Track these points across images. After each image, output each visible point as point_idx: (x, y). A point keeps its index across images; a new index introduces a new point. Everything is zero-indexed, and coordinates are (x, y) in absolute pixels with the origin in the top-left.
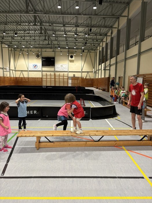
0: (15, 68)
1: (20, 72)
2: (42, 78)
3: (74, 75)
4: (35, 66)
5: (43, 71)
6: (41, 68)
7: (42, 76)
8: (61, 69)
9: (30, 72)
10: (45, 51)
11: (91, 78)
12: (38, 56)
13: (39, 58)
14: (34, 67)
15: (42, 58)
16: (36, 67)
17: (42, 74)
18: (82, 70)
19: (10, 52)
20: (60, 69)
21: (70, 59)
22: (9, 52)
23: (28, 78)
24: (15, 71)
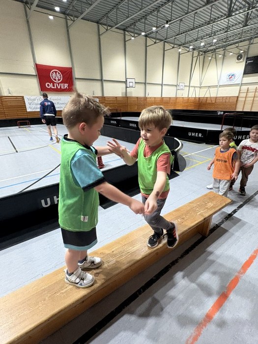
0: (201, 84)
1: (206, 89)
2: (238, 97)
4: (231, 76)
5: (242, 84)
6: (241, 78)
7: (240, 93)
9: (220, 88)
12: (239, 57)
13: (241, 60)
15: (247, 58)
16: (233, 77)
17: (240, 90)
19: (195, 58)
22: (193, 59)
23: (216, 98)
24: (200, 87)
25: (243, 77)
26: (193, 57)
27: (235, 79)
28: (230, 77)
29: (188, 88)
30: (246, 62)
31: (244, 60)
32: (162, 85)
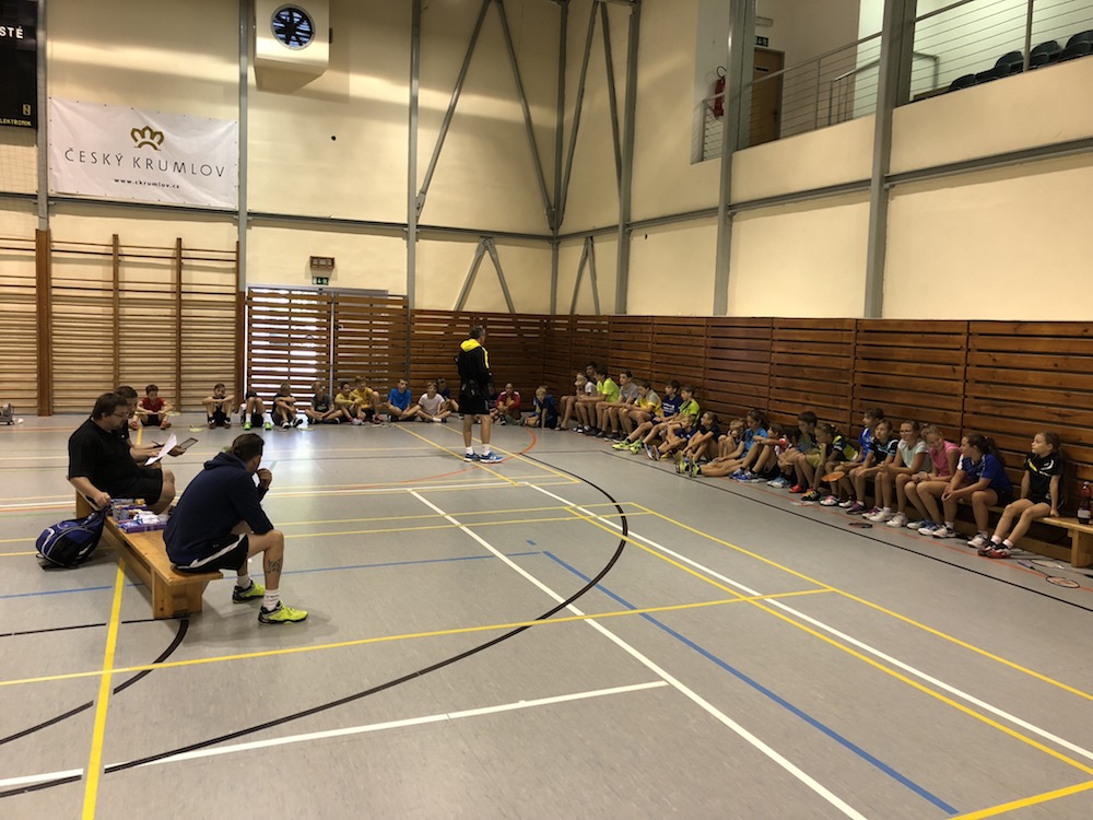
3: (322, 265)
8: (142, 174)
11: (518, 310)
18: (419, 208)
20: (126, 170)
21: (269, 47)
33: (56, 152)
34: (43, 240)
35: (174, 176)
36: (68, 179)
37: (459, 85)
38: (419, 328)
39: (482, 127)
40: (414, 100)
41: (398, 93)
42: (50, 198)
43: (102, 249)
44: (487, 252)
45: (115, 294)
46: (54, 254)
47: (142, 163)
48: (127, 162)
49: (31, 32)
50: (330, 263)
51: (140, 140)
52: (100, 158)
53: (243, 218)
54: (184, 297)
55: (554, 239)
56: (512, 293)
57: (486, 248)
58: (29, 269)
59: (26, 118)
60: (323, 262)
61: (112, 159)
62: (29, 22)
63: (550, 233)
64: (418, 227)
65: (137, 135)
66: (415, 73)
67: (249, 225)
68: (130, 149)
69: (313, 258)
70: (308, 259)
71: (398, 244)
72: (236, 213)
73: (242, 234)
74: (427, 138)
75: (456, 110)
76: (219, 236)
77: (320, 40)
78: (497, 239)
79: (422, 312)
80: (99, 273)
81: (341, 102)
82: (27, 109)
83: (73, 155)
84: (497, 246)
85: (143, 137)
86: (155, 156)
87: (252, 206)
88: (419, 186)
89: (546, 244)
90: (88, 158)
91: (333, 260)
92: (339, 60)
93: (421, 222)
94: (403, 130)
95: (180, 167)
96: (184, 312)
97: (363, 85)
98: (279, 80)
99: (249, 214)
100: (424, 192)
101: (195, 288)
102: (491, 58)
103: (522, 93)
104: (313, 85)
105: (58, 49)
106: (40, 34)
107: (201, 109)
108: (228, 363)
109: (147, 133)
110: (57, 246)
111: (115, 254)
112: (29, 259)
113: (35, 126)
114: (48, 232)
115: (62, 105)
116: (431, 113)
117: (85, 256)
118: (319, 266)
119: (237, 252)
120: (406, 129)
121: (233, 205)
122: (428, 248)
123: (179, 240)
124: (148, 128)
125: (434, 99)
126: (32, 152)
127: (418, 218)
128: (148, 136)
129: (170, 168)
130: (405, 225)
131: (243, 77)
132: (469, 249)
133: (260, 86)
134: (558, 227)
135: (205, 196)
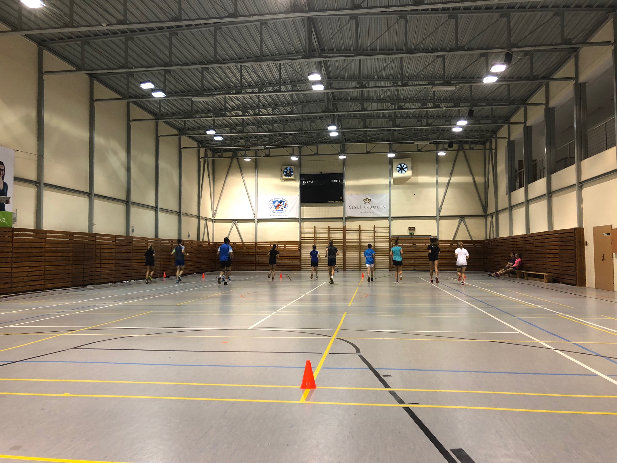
0: (214, 214)
1: (228, 226)
2: (300, 243)
5: (303, 220)
6: (298, 208)
7: (301, 235)
8: (366, 210)
9: (260, 225)
10: (316, 154)
14: (276, 207)
15: (302, 176)
16: (283, 206)
17: (301, 229)
18: (440, 211)
19: (202, 161)
20: (362, 209)
21: (396, 174)
22: (199, 163)
23: (256, 243)
24: (214, 221)
25: (301, 207)
26: (199, 158)
27: (287, 209)
28: (276, 204)
29: (196, 220)
30: (302, 182)
31: (295, 177)
32: (156, 209)
33: (347, 207)
34: (344, 227)
35: (373, 209)
36: (349, 214)
37: (451, 175)
38: (440, 246)
39: (459, 185)
40: (437, 181)
41: (433, 180)
42: (346, 218)
43: (357, 229)
44: (462, 222)
45: (360, 240)
46: (346, 231)
47: (366, 207)
48: (363, 207)
49: (342, 180)
50: (414, 229)
51: (366, 202)
52: (356, 207)
53: (390, 218)
54: (376, 240)
55: (485, 216)
56: (471, 234)
57: (462, 221)
58: (341, 235)
59: (341, 200)
60: (412, 229)
61: (359, 207)
62: (342, 178)
63: (484, 214)
64: (440, 216)
65: (365, 200)
66: (437, 173)
67: (392, 220)
68: (363, 204)
69: (409, 228)
70: (408, 228)
71: (434, 222)
72: (389, 217)
73: (390, 223)
74: (442, 191)
75: (451, 182)
76: (384, 224)
77: (410, 170)
78: (465, 218)
79: (441, 241)
80: (356, 235)
81: (417, 185)
82: (341, 198)
83: (351, 207)
84: (466, 220)
85: (366, 201)
86: (369, 205)
87: (393, 215)
88: (440, 204)
89: (483, 218)
90: (354, 207)
91: (415, 228)
92: (415, 173)
93: (440, 215)
94: (434, 190)
95: (375, 207)
96: (376, 244)
97: (422, 179)
98: (399, 182)
99: (392, 217)
100: (441, 206)
101: (379, 238)
102: (461, 165)
103: (472, 174)
104: (409, 181)
105: (348, 183)
106: (344, 181)
107: (379, 192)
108: (387, 257)
109: (367, 200)
110: (347, 229)
111: (360, 230)
112: (341, 233)
113: (343, 202)
114: (345, 226)
115: (349, 196)
116: (443, 184)
117: (353, 231)
118: (411, 230)
119: (389, 228)
120: (435, 189)
121: (388, 215)
122: (443, 222)
123: (375, 226)
124: (367, 198)
125: (444, 180)
126: (342, 207)
127: (439, 214)
128: (368, 200)
129: (372, 207)
130: (436, 216)
131: (390, 182)
132: (457, 221)
133: (394, 184)
134: (486, 213)
135: (381, 214)
